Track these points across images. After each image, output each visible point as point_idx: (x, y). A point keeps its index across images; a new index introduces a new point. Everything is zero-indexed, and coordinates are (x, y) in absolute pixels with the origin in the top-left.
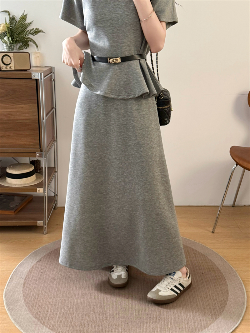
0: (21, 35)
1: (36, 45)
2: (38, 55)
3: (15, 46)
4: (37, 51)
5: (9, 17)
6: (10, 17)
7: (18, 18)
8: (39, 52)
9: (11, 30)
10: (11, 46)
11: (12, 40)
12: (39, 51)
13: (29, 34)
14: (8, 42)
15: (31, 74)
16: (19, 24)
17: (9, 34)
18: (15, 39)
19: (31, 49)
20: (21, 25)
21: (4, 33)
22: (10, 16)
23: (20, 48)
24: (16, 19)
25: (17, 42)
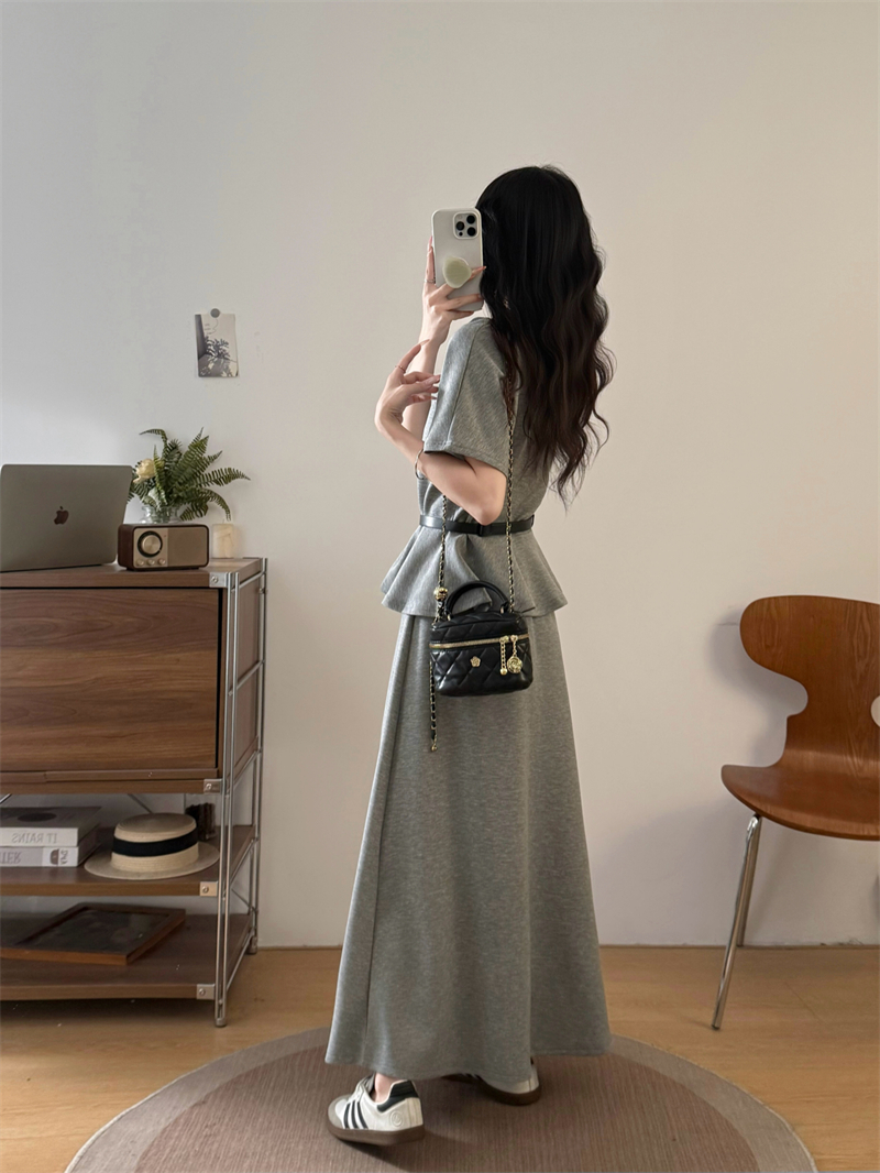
0: (190, 486)
1: (225, 507)
2: (229, 531)
3: (173, 510)
4: (226, 522)
5: (163, 444)
6: (166, 445)
7: (184, 446)
8: (231, 525)
9: (166, 475)
10: (164, 511)
11: (167, 497)
12: (231, 522)
13: (209, 483)
14: (158, 503)
15: (207, 576)
16: (188, 460)
17: (160, 484)
18: (175, 495)
19: (213, 519)
20: (190, 464)
21: (149, 481)
22: (165, 441)
23: (183, 517)
24: (180, 448)
25: (179, 500)
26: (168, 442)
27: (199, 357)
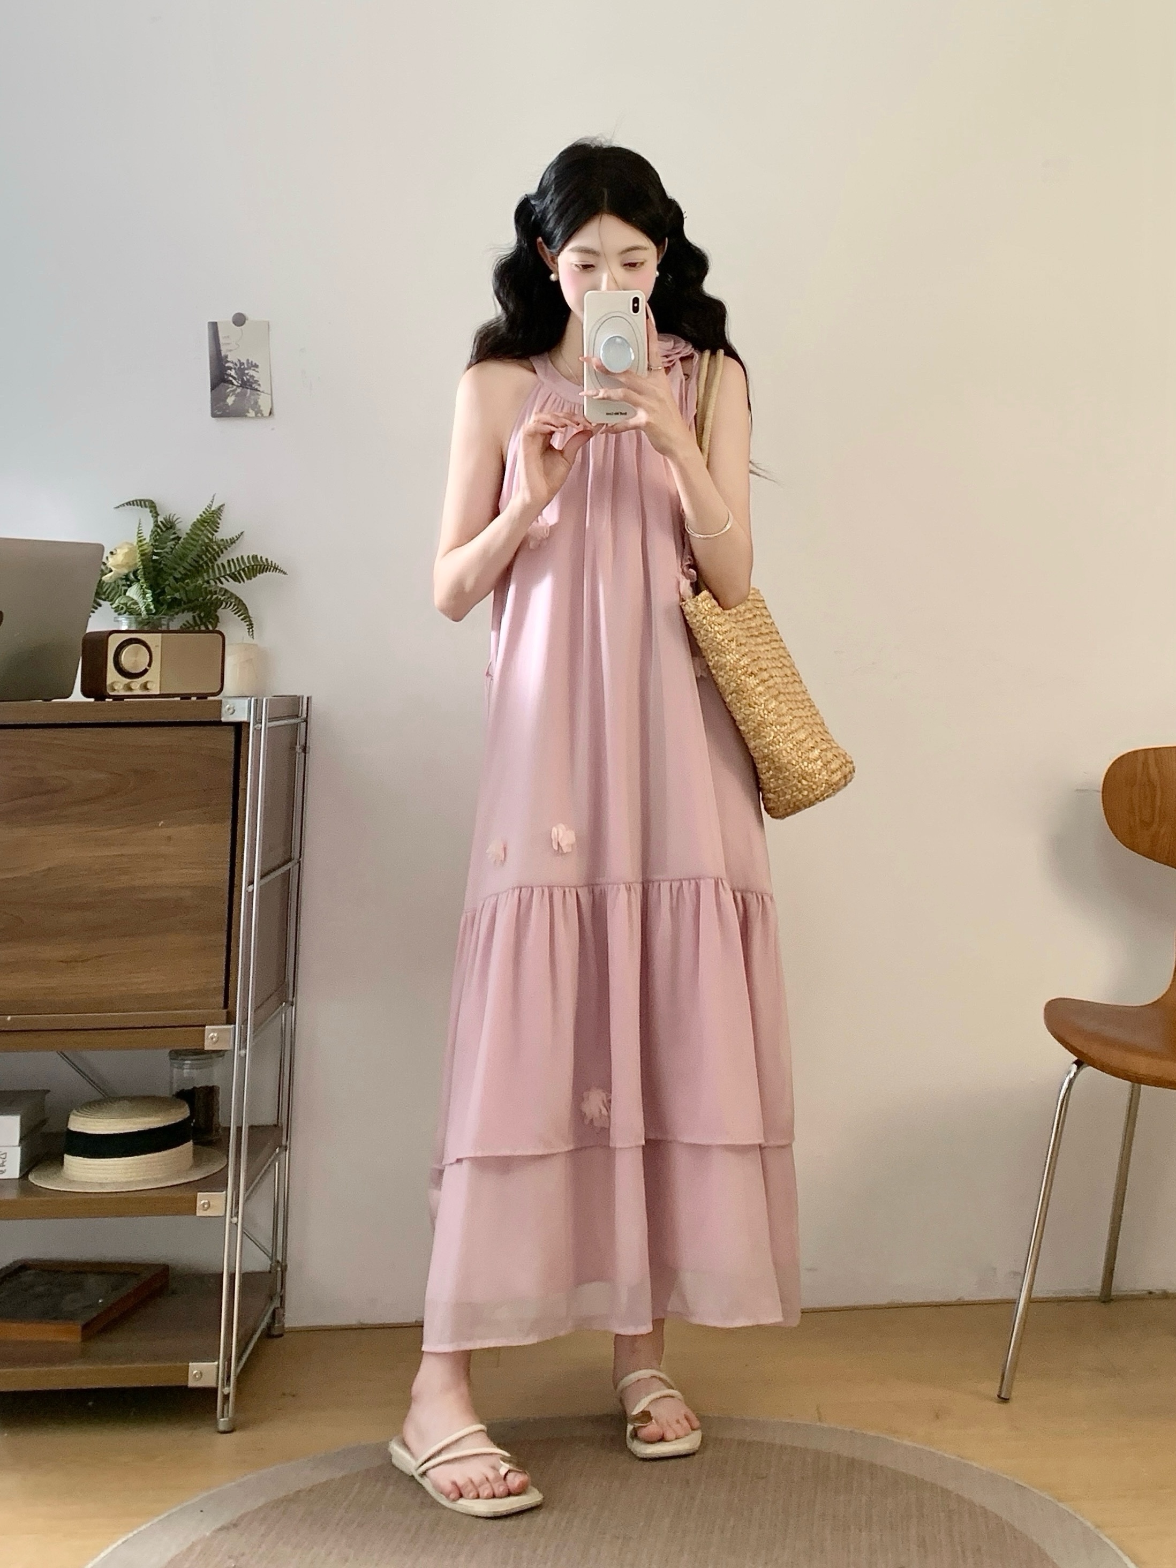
0: (192, 582)
1: (247, 618)
2: (251, 654)
3: (164, 622)
4: (248, 639)
5: (152, 520)
6: (157, 521)
7: (186, 522)
8: (257, 645)
9: (155, 568)
11: (156, 598)
12: (254, 642)
13: (223, 579)
14: (142, 604)
15: (219, 708)
16: (188, 543)
17: (145, 580)
18: (168, 597)
20: (195, 546)
21: (128, 576)
22: (156, 514)
24: (178, 526)
25: (175, 604)
26: (160, 519)
27: (212, 389)
